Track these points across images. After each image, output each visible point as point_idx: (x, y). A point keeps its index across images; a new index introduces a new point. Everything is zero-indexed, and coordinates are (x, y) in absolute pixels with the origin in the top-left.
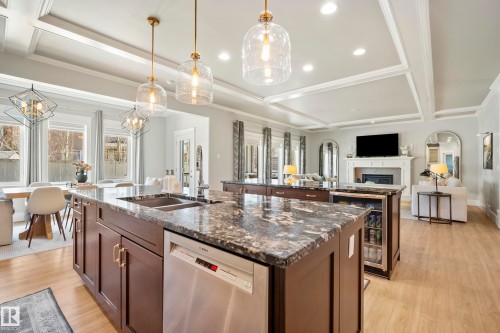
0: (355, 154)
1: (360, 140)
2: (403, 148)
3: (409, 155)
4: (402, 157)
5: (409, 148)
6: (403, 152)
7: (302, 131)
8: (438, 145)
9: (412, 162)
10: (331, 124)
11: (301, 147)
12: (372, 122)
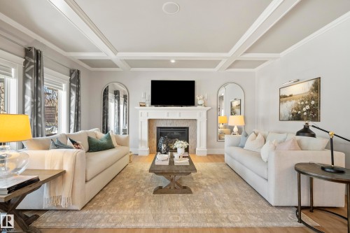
0: (150, 102)
2: (199, 98)
4: (198, 107)
6: (200, 102)
10: (120, 54)
11: (70, 86)
12: (173, 61)
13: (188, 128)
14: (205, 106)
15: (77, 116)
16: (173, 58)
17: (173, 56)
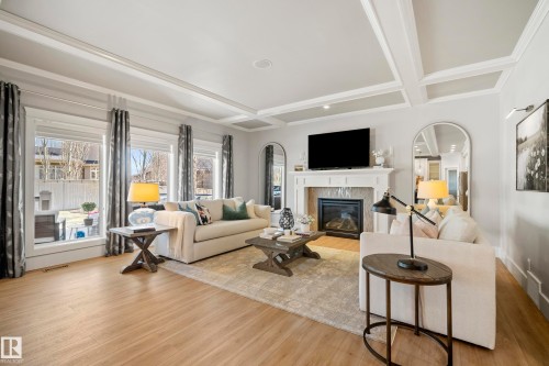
0: (307, 165)
1: (314, 140)
2: (377, 154)
3: (387, 165)
4: (375, 168)
5: (386, 153)
6: (378, 161)
7: (224, 127)
8: (439, 158)
9: (392, 177)
10: (260, 113)
11: (223, 154)
12: (326, 107)
13: (361, 201)
14: (384, 166)
15: (229, 184)
16: (325, 103)
17: (325, 101)
